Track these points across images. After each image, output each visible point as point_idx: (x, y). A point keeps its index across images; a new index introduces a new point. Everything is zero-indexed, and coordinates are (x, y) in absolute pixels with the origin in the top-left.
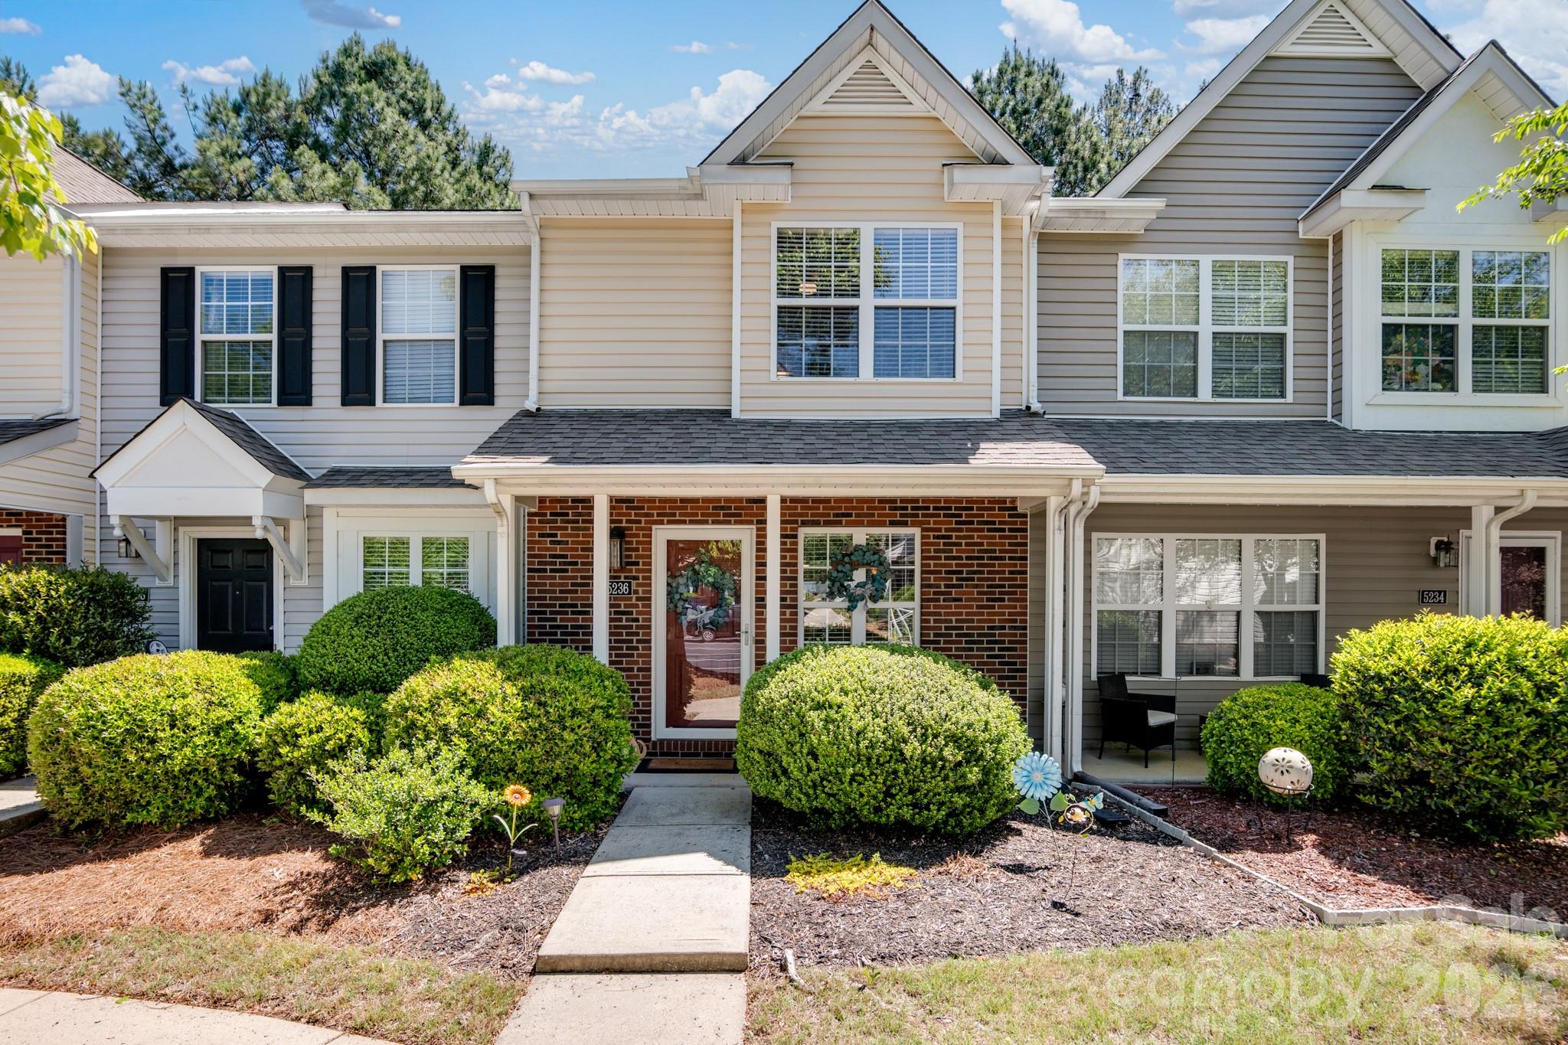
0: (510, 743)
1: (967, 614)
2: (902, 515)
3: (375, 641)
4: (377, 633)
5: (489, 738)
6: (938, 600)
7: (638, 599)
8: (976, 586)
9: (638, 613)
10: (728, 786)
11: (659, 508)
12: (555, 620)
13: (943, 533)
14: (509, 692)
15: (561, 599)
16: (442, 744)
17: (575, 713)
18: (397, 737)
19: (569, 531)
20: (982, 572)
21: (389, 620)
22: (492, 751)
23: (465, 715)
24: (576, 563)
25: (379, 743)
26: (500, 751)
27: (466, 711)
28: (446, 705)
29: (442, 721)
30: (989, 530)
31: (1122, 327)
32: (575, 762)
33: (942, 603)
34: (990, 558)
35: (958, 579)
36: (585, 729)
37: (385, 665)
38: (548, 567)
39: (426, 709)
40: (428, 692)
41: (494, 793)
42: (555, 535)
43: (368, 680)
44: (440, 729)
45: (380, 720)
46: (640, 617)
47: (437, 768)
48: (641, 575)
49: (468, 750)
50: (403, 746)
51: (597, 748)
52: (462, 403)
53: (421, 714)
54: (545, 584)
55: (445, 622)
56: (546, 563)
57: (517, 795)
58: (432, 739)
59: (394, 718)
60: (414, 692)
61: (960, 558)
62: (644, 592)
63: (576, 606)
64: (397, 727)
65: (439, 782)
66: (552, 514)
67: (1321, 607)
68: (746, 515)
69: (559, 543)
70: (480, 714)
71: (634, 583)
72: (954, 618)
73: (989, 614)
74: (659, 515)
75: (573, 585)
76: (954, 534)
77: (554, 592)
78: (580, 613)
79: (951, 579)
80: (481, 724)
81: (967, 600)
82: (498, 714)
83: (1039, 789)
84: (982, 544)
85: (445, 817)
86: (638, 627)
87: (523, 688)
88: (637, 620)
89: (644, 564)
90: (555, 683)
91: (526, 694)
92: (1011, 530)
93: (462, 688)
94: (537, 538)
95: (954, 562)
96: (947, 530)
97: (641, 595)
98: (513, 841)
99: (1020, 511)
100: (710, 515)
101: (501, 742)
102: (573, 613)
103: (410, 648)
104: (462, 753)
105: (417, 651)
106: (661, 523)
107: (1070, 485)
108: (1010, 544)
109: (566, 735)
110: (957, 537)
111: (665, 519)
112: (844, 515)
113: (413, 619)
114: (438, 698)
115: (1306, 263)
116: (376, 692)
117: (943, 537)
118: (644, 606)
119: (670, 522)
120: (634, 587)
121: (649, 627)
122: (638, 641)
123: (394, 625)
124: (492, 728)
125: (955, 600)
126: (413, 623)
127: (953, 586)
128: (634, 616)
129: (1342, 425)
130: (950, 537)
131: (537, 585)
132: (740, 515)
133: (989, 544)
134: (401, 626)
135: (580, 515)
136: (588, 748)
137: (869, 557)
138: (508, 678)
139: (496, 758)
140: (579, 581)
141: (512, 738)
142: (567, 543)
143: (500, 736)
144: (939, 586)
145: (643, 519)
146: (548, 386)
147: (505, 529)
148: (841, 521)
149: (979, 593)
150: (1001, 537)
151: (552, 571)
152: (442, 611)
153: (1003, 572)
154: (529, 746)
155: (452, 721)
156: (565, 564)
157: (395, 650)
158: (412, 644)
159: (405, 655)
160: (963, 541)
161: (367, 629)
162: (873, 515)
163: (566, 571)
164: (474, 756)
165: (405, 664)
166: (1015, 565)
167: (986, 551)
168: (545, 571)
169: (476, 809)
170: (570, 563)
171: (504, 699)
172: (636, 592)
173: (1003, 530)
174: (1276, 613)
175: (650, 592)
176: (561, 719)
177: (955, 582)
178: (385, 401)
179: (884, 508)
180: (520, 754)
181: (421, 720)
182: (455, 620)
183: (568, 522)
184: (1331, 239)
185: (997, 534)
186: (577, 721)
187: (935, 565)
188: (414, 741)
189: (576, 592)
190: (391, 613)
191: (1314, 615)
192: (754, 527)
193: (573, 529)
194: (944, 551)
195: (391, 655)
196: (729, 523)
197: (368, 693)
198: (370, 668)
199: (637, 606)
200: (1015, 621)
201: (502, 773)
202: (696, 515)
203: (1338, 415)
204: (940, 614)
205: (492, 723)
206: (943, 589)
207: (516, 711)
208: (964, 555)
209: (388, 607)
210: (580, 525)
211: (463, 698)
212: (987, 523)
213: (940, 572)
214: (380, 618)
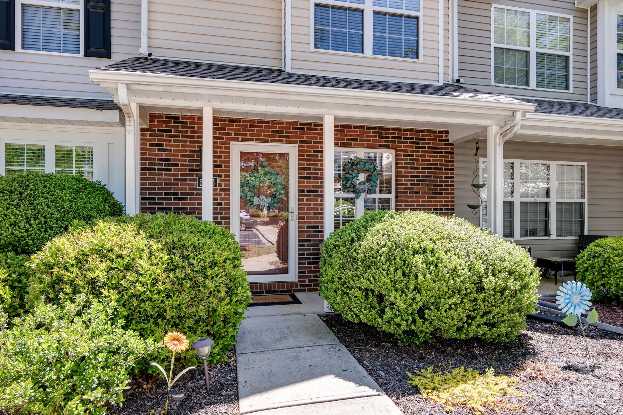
0: (159, 292)
1: (423, 201)
2: (386, 141)
3: (16, 211)
4: (19, 205)
5: (139, 287)
6: (406, 193)
7: (221, 190)
8: (427, 185)
9: (221, 199)
10: (299, 314)
11: (236, 130)
12: (162, 204)
13: (409, 153)
14: (155, 247)
15: (166, 189)
16: (91, 297)
17: (214, 264)
18: (42, 292)
19: (172, 143)
20: (430, 177)
21: (30, 195)
22: (143, 301)
23: (113, 269)
24: (177, 165)
25: (22, 299)
26: (150, 299)
27: (114, 265)
28: (94, 261)
29: (91, 275)
30: (434, 152)
31: (494, 45)
32: (214, 306)
33: (409, 195)
34: (435, 169)
35: (417, 181)
36: (222, 277)
37: (27, 231)
38: (156, 167)
39: (72, 265)
40: (74, 250)
41: (150, 341)
42: (162, 145)
43: (10, 243)
44: (88, 283)
45: (22, 278)
46: (223, 202)
47: (90, 320)
48: (223, 174)
49: (118, 301)
50: (48, 300)
51: (230, 292)
52: (86, 55)
53: (67, 270)
54: (154, 179)
55: (81, 199)
56: (155, 164)
57: (175, 342)
58: (80, 292)
59: (38, 275)
60: (59, 250)
61: (418, 168)
62: (225, 185)
63: (177, 194)
64: (41, 282)
65: (93, 335)
66: (159, 130)
67: (585, 200)
68: (293, 137)
69: (165, 150)
70: (128, 268)
71: (218, 179)
72: (415, 204)
73: (434, 201)
74: (235, 134)
75: (175, 179)
76: (415, 154)
77: (161, 184)
78: (180, 199)
79: (414, 181)
80: (131, 276)
81: (422, 193)
82: (146, 266)
83: (577, 307)
84: (430, 160)
85: (100, 371)
86: (221, 209)
87: (166, 244)
88: (221, 204)
89: (225, 167)
90: (194, 239)
91: (171, 249)
92: (445, 153)
93: (108, 247)
94: (148, 147)
95: (415, 170)
96: (411, 151)
97: (223, 187)
98: (170, 386)
99: (450, 142)
100: (270, 136)
101: (151, 292)
102: (175, 199)
103: (51, 217)
104: (113, 304)
105: (57, 220)
106: (237, 140)
107: (513, 115)
108: (445, 161)
109: (208, 282)
110: (417, 156)
111: (240, 137)
112: (352, 140)
113: (52, 195)
114: (83, 255)
115: (578, 20)
116: (17, 253)
117: (409, 155)
118: (225, 195)
119: (243, 140)
120: (218, 182)
121: (229, 209)
122: (221, 218)
123: (34, 199)
124: (142, 279)
125: (416, 193)
126: (53, 198)
127: (415, 185)
128: (219, 201)
129: (598, 105)
130: (413, 156)
131: (148, 179)
132: (289, 137)
133: (434, 160)
134: (42, 200)
135: (180, 132)
136: (223, 294)
137: (368, 166)
138: (151, 237)
139: (148, 306)
140: (179, 177)
141: (161, 288)
142: (170, 150)
143: (149, 286)
144: (407, 185)
145: (225, 137)
146: (155, 43)
147: (132, 128)
148: (350, 144)
149: (429, 189)
150: (440, 157)
151: (159, 170)
152: (78, 191)
153: (441, 177)
154: (177, 294)
155: (101, 275)
156: (169, 165)
157: (36, 219)
158: (52, 214)
159: (46, 223)
160: (420, 158)
161: (9, 201)
162: (369, 141)
163: (170, 170)
164: (124, 305)
165: (46, 230)
166: (448, 173)
167: (432, 164)
168: (154, 169)
169: (131, 357)
170: (173, 165)
171: (151, 254)
172: (220, 185)
173: (441, 153)
174: (566, 203)
175: (229, 185)
176: (203, 269)
177: (415, 182)
178: (23, 48)
179: (376, 137)
180: (169, 302)
181: (67, 276)
182: (89, 198)
183: (172, 136)
184: (589, 9)
185: (438, 155)
186: (216, 270)
187: (405, 172)
188: (61, 295)
189: (177, 184)
190: (32, 190)
191: (581, 205)
192: (297, 145)
193: (174, 141)
194: (409, 164)
195: (32, 222)
196: (281, 142)
197: (10, 254)
198: (12, 234)
199: (221, 195)
200: (448, 206)
201: (152, 320)
202: (261, 135)
203: (595, 100)
204: (407, 201)
205: (142, 275)
206: (409, 186)
207: (163, 264)
208: (420, 167)
209: (28, 186)
210: (180, 139)
211: (110, 254)
212: (433, 148)
213: (407, 176)
214: (21, 193)
